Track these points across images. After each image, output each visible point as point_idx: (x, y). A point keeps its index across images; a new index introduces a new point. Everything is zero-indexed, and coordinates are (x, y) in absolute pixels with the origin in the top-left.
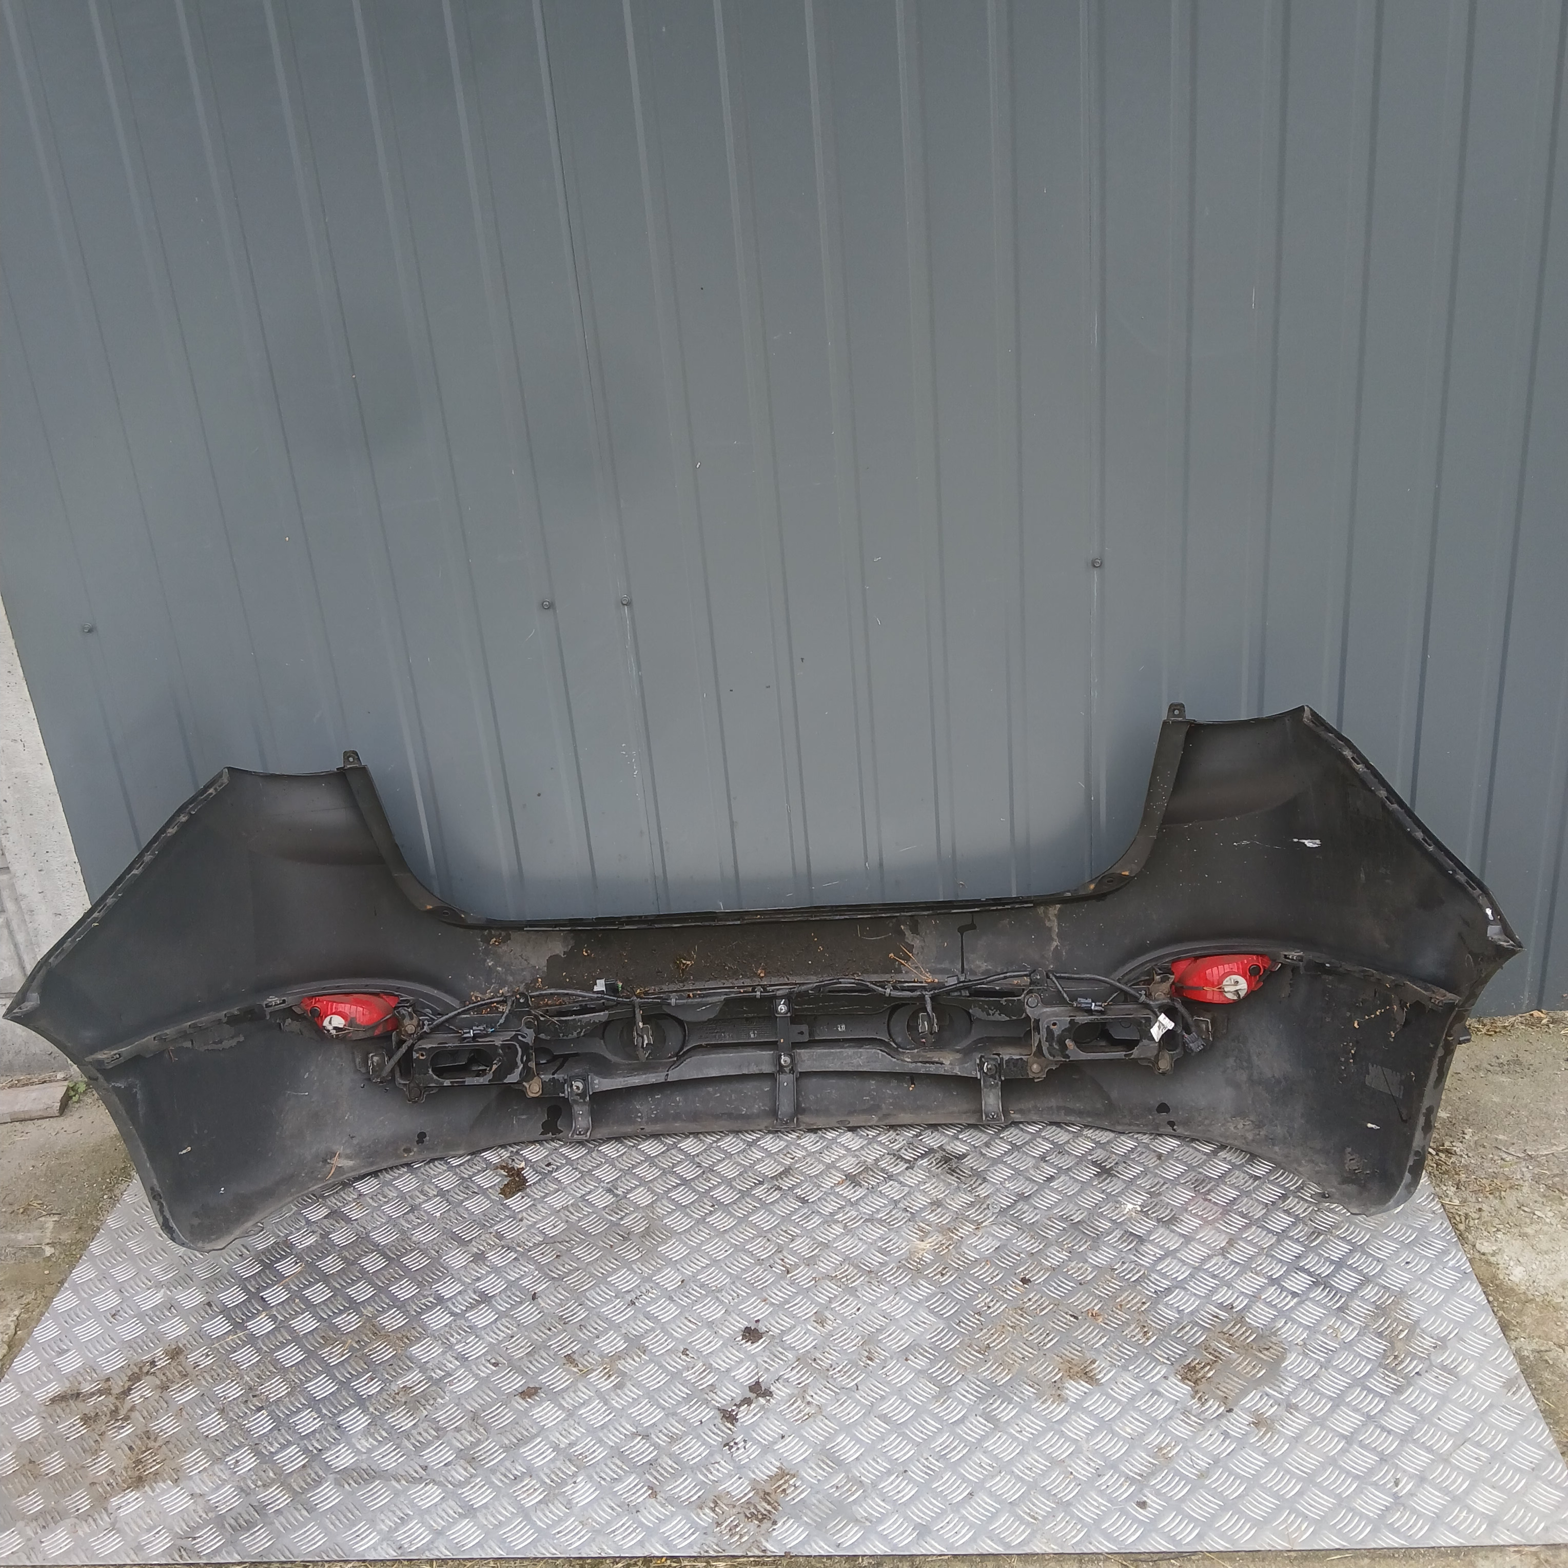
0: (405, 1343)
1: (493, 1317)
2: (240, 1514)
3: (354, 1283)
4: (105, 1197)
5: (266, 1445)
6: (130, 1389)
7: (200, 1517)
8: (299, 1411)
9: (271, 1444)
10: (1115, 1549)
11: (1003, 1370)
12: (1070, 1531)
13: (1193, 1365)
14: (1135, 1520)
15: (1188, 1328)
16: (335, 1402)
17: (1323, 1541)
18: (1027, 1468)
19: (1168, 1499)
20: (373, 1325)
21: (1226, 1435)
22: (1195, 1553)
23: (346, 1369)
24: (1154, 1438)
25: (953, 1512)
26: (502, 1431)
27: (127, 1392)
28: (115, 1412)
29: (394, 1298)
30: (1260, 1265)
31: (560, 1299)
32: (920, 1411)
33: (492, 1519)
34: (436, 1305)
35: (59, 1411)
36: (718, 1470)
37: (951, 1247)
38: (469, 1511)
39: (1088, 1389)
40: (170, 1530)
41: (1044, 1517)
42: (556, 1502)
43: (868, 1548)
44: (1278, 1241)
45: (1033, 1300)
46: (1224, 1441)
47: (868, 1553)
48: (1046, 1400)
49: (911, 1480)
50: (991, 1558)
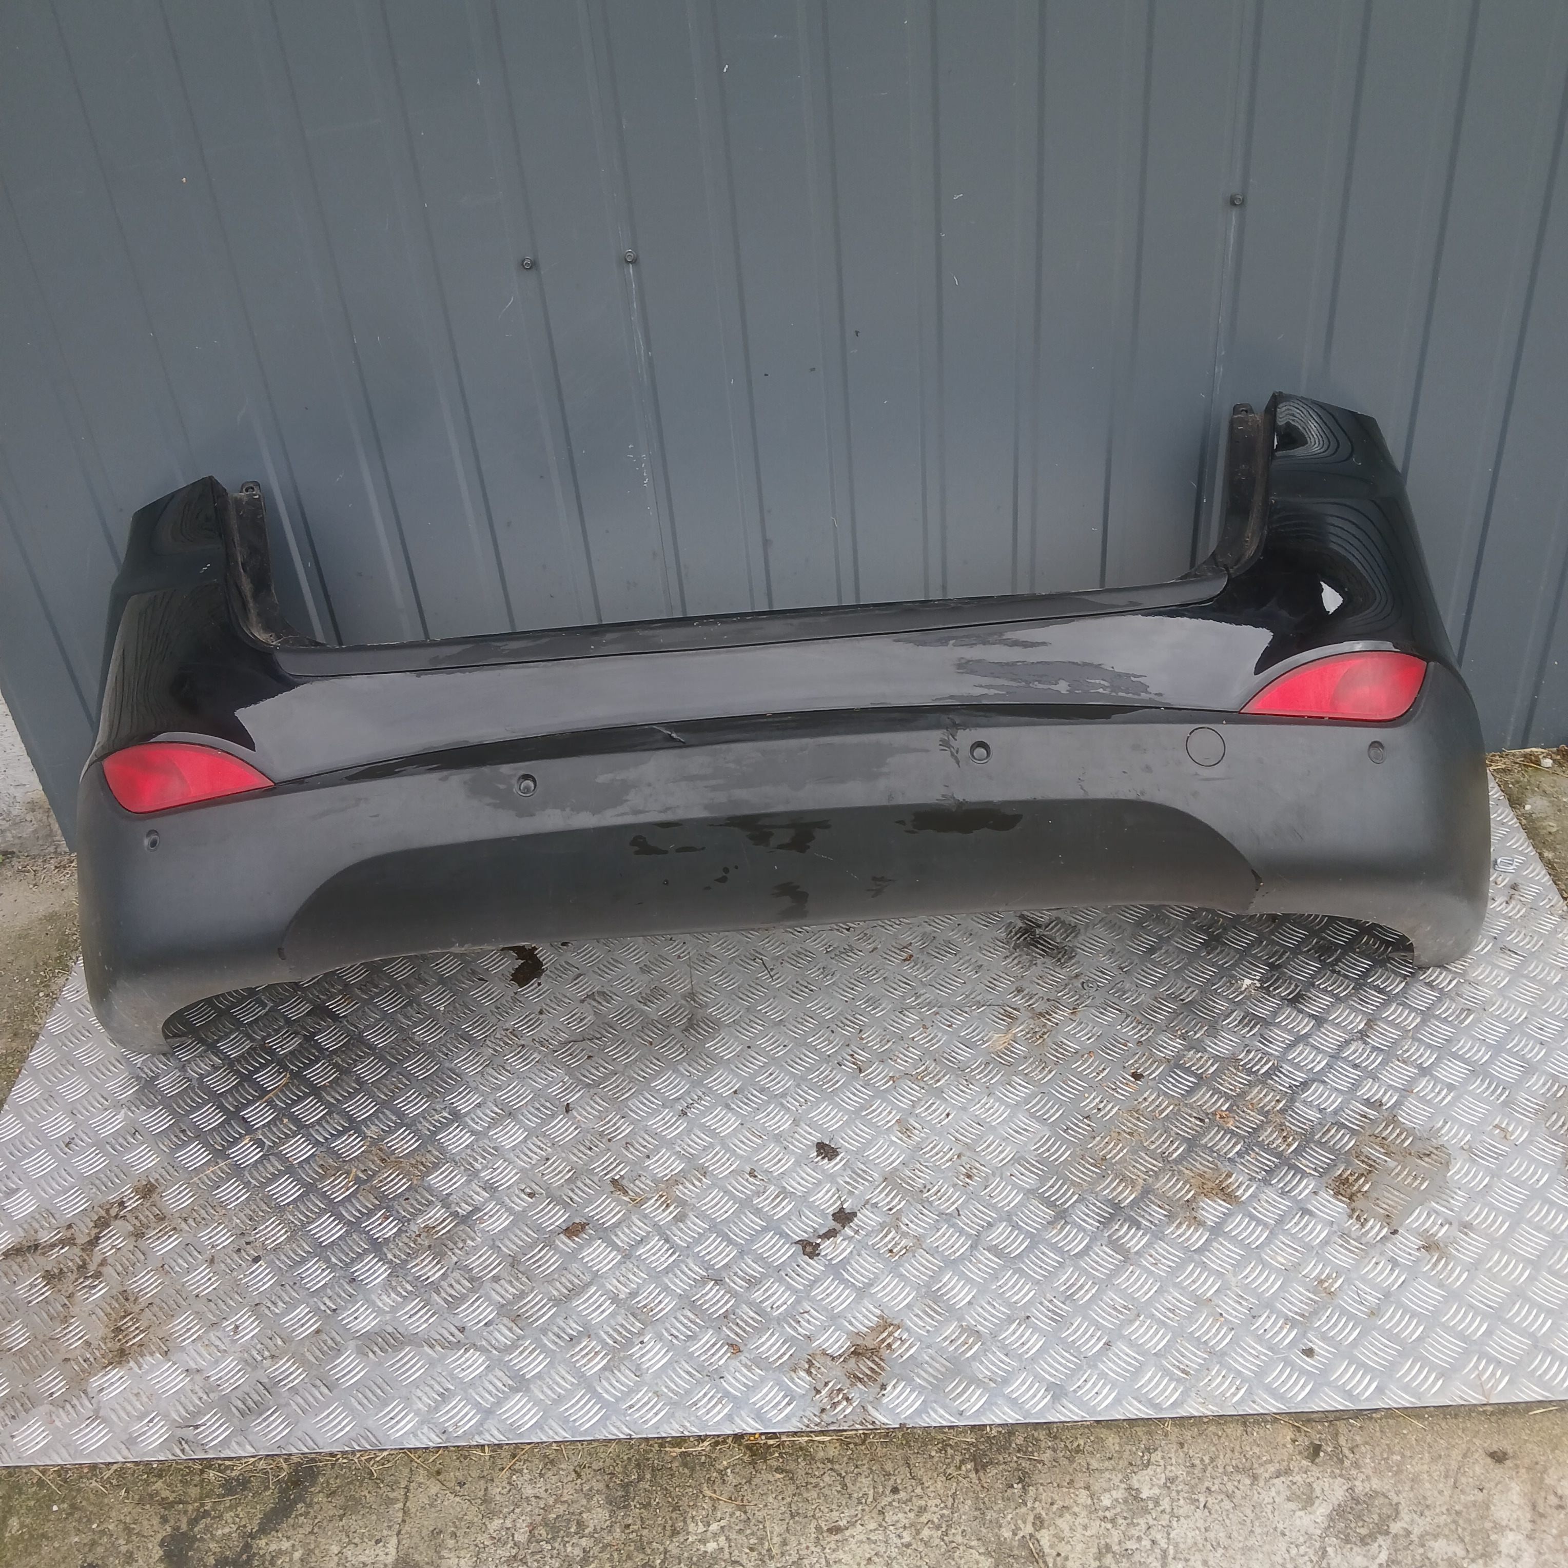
0: (420, 1171)
1: (521, 1135)
2: (248, 1394)
3: (351, 1096)
4: (41, 994)
5: (269, 1304)
6: (97, 1238)
7: (200, 1399)
8: (303, 1261)
9: (275, 1304)
10: (1284, 1408)
11: (1126, 1187)
12: (1229, 1387)
13: (1345, 1176)
14: (1303, 1372)
15: (1333, 1131)
16: (345, 1248)
17: (1522, 1391)
18: (1169, 1309)
19: (1337, 1345)
20: (380, 1149)
21: (1395, 1263)
22: (1376, 1410)
23: (353, 1205)
24: (1313, 1269)
25: (1090, 1367)
26: (549, 1280)
27: (94, 1241)
28: (83, 1267)
29: (401, 1115)
30: (1407, 1051)
31: (599, 1111)
32: (1035, 1240)
33: (549, 1392)
34: (453, 1121)
35: (15, 1267)
36: (809, 1322)
37: (1045, 1036)
38: (520, 1383)
39: (1228, 1209)
40: (166, 1416)
41: (1196, 1370)
42: (623, 1368)
43: (997, 1416)
44: (1423, 1021)
45: (1150, 1100)
46: (1392, 1270)
47: (998, 1422)
48: (1180, 1223)
49: (1036, 1329)
50: (1141, 1423)
